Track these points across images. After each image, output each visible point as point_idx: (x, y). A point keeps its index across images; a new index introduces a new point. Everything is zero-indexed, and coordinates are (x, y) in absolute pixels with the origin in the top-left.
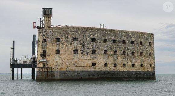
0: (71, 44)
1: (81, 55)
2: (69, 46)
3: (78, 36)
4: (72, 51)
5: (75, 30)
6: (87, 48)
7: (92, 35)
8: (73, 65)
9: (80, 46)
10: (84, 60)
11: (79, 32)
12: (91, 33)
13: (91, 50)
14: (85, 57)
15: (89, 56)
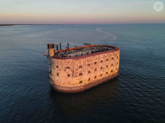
0: (65, 71)
1: (72, 78)
2: (64, 72)
3: (69, 66)
4: (66, 75)
5: (68, 62)
6: (76, 72)
7: (79, 64)
8: (67, 84)
9: (71, 72)
10: (74, 80)
11: (70, 63)
12: (78, 63)
13: (79, 73)
14: (75, 79)
15: (77, 77)
